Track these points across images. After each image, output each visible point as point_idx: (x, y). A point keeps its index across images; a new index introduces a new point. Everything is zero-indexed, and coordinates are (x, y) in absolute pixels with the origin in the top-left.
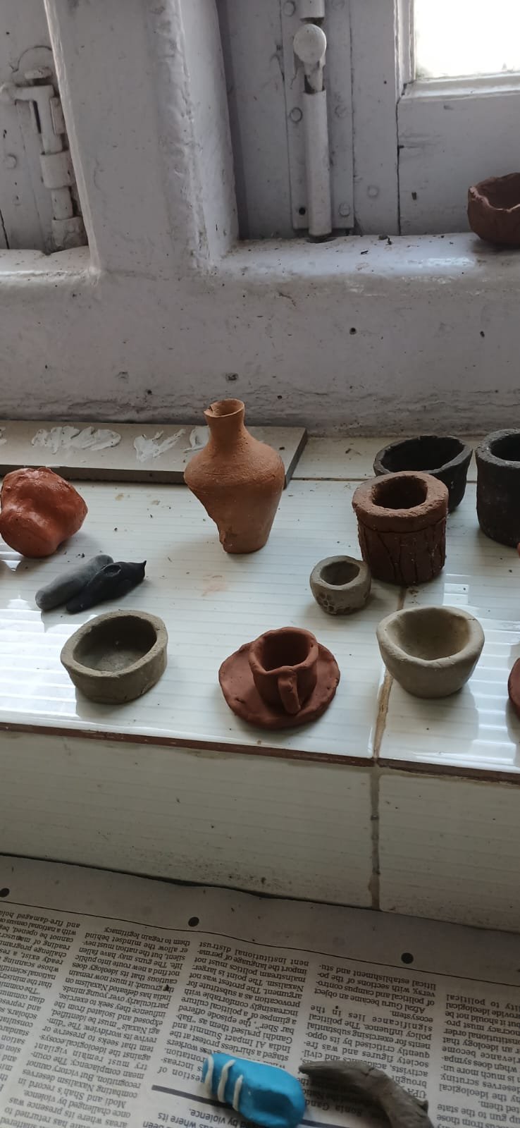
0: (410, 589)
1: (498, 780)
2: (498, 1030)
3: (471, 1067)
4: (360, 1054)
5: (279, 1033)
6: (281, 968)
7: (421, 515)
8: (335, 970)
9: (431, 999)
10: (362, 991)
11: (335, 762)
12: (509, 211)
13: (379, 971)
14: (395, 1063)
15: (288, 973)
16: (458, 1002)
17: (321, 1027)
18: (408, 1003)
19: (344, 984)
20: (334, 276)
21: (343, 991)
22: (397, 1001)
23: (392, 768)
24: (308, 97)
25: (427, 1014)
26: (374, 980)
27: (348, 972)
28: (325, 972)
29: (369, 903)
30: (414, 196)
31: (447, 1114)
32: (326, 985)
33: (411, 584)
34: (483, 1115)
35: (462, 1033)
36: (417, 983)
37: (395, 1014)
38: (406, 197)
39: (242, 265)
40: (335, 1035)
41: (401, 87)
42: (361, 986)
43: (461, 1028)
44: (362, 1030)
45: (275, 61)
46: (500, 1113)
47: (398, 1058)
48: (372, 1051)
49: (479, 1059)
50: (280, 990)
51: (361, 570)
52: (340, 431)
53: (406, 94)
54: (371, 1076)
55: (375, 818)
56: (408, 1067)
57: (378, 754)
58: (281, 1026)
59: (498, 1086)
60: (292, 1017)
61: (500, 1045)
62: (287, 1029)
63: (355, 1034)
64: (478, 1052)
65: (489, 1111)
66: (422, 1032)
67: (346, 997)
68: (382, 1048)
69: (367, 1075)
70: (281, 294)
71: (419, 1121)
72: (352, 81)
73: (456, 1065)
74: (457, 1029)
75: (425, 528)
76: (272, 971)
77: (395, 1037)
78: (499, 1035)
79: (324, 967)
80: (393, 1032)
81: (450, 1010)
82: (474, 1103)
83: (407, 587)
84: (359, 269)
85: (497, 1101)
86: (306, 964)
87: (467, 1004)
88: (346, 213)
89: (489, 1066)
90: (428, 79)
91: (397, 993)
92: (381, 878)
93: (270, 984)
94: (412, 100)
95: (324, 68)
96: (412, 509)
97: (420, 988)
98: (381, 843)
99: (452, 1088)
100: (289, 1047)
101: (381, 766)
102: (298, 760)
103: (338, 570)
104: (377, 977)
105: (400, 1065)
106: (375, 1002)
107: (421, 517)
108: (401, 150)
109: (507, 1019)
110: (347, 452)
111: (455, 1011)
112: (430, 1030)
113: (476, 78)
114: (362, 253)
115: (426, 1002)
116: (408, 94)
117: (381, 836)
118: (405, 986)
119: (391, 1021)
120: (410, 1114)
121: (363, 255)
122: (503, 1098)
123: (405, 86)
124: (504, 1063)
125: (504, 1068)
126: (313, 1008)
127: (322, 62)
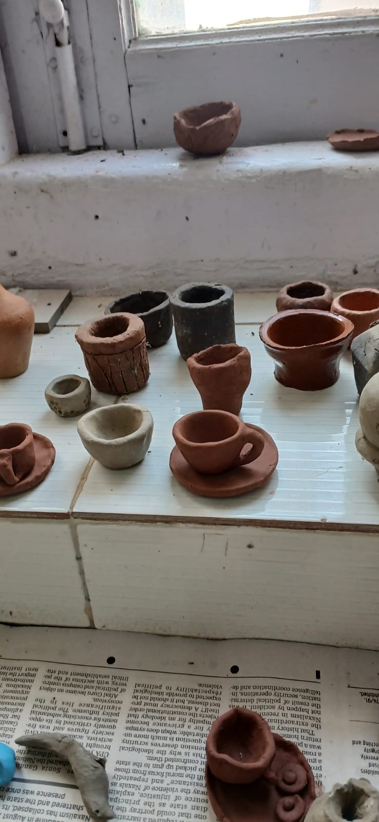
0: (123, 397)
1: (156, 522)
2: (168, 706)
3: (145, 733)
4: (66, 729)
5: (9, 719)
6: (18, 674)
7: (121, 341)
8: (57, 673)
9: (123, 687)
10: (75, 686)
11: (42, 518)
12: (198, 128)
13: (89, 670)
14: (90, 734)
15: (22, 677)
16: (143, 688)
17: (40, 713)
18: (107, 692)
19: (62, 682)
20: (79, 177)
21: (61, 687)
22: (98, 691)
23: (83, 518)
24: (58, 49)
25: (118, 698)
26: (84, 678)
27: (67, 673)
28: (49, 674)
29: (87, 624)
30: (144, 121)
31: (123, 766)
32: (50, 683)
33: (124, 394)
34: (148, 765)
35: (141, 710)
36: (115, 677)
37: (95, 700)
38: (138, 123)
39: (13, 170)
40: (50, 718)
41: (127, 42)
42: (74, 683)
43: (142, 706)
44: (70, 713)
45: (35, 24)
46: (160, 763)
47: (93, 731)
48: (75, 727)
49: (151, 726)
50: (15, 689)
51: (82, 383)
52: (96, 292)
53: (131, 47)
54: (64, 742)
55: (79, 558)
56: (99, 736)
57: (72, 510)
58: (11, 714)
59: (161, 745)
60: (20, 708)
61: (167, 716)
62: (15, 716)
63: (65, 716)
64: (151, 722)
65: (151, 762)
66: (114, 711)
67: (62, 691)
68: (83, 724)
69: (60, 741)
70: (42, 191)
71: (92, 771)
72: (91, 38)
73: (134, 733)
74: (139, 707)
75: (126, 351)
76: (11, 677)
77: (93, 716)
78: (169, 709)
79: (49, 671)
80: (92, 713)
81: (136, 694)
82: (142, 758)
83: (121, 396)
84: (97, 172)
85: (159, 755)
86: (36, 670)
87: (149, 689)
88: (96, 134)
89: (157, 731)
90: (147, 36)
91: (100, 685)
92: (92, 603)
93: (8, 685)
94: (135, 51)
95: (68, 28)
96: (115, 337)
97: (117, 681)
98: (86, 576)
99: (128, 749)
100: (15, 729)
101: (75, 518)
102: (17, 519)
103: (67, 384)
104: (87, 675)
105: (94, 736)
106: (82, 693)
107: (121, 342)
108: (131, 88)
109: (176, 698)
110: (99, 307)
111: (139, 694)
112: (119, 708)
113: (179, 35)
114: (102, 161)
115: (119, 690)
116: (133, 47)
117: (86, 571)
118: (106, 680)
119: (92, 706)
120: (86, 766)
121: (102, 163)
122: (164, 753)
123: (130, 41)
124: (168, 728)
125: (168, 732)
126: (37, 700)
127: (66, 23)
